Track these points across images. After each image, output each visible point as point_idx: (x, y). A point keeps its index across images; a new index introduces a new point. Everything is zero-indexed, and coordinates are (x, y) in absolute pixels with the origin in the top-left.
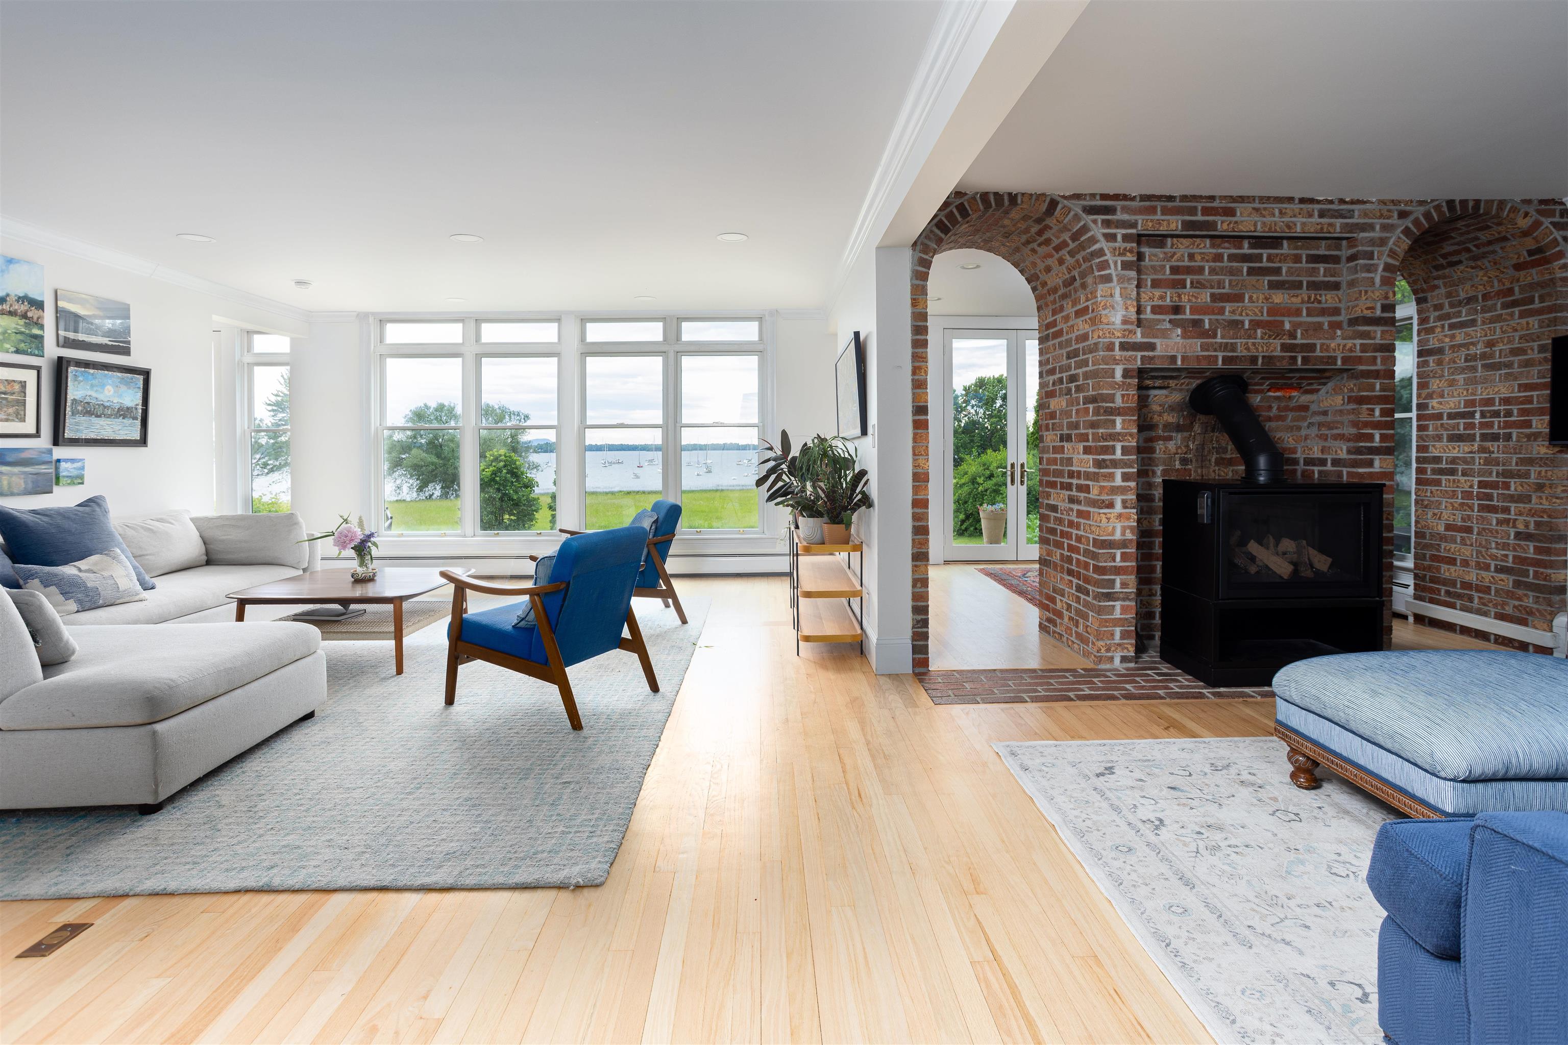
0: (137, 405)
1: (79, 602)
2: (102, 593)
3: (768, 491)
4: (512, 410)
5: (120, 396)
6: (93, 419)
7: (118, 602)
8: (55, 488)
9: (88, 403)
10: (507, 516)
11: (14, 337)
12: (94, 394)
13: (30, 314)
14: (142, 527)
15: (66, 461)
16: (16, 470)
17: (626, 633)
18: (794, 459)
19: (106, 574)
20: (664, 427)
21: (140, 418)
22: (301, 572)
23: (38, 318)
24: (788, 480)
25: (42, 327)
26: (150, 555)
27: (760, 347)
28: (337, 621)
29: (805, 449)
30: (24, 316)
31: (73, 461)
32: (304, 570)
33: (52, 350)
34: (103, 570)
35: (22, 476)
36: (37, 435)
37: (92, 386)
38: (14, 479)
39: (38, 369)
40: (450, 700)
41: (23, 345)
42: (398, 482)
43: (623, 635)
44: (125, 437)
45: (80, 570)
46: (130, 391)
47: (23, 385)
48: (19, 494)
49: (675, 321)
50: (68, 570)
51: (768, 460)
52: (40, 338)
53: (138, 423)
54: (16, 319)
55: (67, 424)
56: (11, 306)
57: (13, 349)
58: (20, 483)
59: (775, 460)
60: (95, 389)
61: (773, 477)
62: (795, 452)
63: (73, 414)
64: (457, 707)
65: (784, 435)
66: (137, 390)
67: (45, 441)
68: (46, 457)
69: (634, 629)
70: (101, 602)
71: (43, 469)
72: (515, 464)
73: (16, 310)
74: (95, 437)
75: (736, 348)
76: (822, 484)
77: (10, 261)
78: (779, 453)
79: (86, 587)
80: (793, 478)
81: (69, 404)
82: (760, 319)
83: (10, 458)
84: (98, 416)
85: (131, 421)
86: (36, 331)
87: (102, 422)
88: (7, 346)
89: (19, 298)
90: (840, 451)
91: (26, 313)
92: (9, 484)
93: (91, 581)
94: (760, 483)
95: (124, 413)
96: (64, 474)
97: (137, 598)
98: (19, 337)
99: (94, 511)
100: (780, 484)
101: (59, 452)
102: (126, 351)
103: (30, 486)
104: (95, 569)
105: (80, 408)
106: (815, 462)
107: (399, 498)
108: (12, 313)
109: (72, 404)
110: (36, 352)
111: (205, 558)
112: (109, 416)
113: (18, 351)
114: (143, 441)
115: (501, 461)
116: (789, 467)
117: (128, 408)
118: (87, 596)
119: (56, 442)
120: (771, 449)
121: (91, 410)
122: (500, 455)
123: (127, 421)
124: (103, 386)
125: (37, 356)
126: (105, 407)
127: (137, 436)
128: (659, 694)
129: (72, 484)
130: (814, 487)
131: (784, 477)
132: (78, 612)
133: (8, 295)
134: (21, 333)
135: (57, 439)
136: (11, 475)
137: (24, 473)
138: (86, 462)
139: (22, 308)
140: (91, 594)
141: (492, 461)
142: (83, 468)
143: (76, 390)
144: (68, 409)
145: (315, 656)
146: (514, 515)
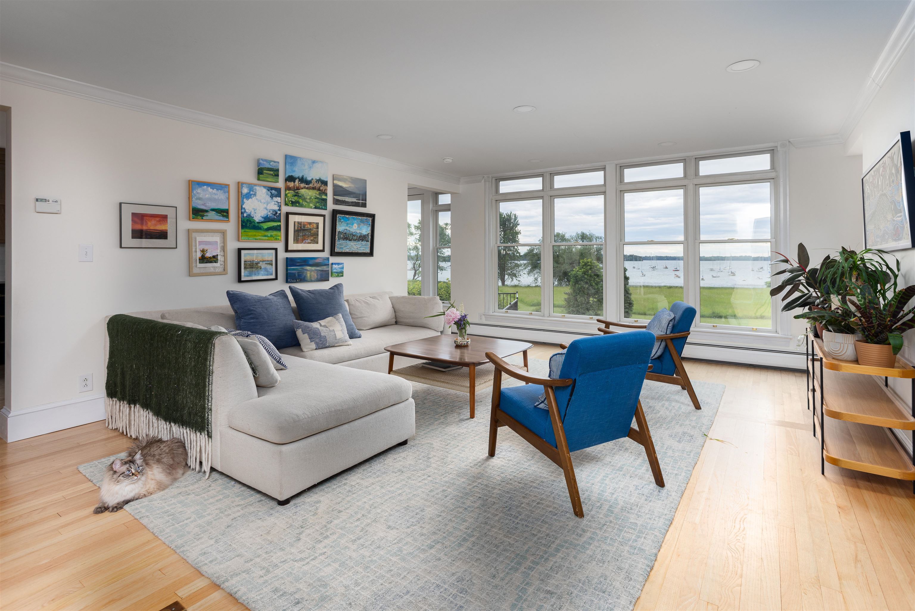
0: (369, 234)
1: (317, 344)
2: (328, 339)
3: (783, 299)
4: (597, 235)
5: (361, 229)
6: (348, 242)
7: (336, 345)
8: (330, 278)
9: (346, 233)
10: (591, 299)
11: (314, 200)
12: (348, 229)
13: (321, 188)
14: (364, 301)
15: (335, 264)
16: (313, 268)
17: (634, 425)
18: (814, 271)
19: (331, 329)
20: (685, 243)
21: (370, 241)
22: (439, 334)
23: (325, 190)
24: (806, 292)
25: (326, 195)
26: (364, 317)
27: (773, 175)
28: (444, 372)
29: (828, 262)
30: (319, 189)
31: (338, 264)
32: (442, 332)
33: (331, 206)
34: (331, 326)
35: (316, 272)
36: (323, 251)
37: (347, 224)
38: (312, 273)
39: (324, 216)
40: (492, 453)
41: (318, 204)
42: (536, 276)
43: (632, 426)
44: (363, 251)
45: (321, 325)
46: (365, 226)
47: (317, 224)
48: (314, 281)
49: (693, 161)
50: (315, 325)
51: (784, 272)
52: (325, 200)
53: (369, 243)
54: (315, 191)
55: (336, 245)
56: (313, 185)
57: (314, 207)
58: (315, 275)
59: (791, 271)
60: (349, 225)
61: (789, 288)
62: (815, 263)
63: (339, 239)
64: (495, 461)
65: (802, 249)
66: (368, 226)
67: (326, 254)
68: (326, 262)
69: (642, 423)
70: (327, 345)
71: (325, 268)
72: (596, 267)
73: (316, 187)
74: (349, 251)
75: (748, 177)
76: (854, 298)
77: (314, 162)
78: (796, 265)
79: (320, 335)
80: (812, 290)
81: (337, 234)
82: (772, 151)
83: (311, 262)
84: (350, 240)
85: (366, 242)
86: (324, 197)
87: (352, 243)
88: (311, 205)
89: (317, 180)
90: (877, 265)
91: (320, 188)
92: (310, 276)
93: (324, 332)
94: (775, 292)
95: (362, 238)
96: (334, 271)
97: (346, 344)
98: (317, 200)
99: (335, 292)
100: (797, 294)
101: (333, 260)
102: (364, 205)
103: (319, 277)
104: (327, 325)
105: (342, 236)
106: (843, 274)
107: (537, 285)
108: (314, 188)
109: (338, 234)
110: (324, 208)
111: (394, 320)
112: (355, 240)
113: (316, 208)
114: (371, 254)
115: (588, 265)
116: (807, 279)
117: (364, 236)
118: (321, 341)
119: (332, 255)
120: (786, 261)
121: (347, 237)
122: (588, 262)
123: (364, 243)
124: (353, 224)
125: (324, 209)
126: (353, 235)
127: (368, 251)
128: (664, 491)
129: (338, 276)
130: (844, 301)
131: (801, 287)
132: (316, 349)
133: (312, 179)
134: (317, 198)
135: (333, 253)
136: (311, 271)
137: (317, 270)
138: (344, 264)
139: (318, 185)
140: (322, 340)
141: (583, 266)
142: (343, 268)
143: (340, 228)
144: (337, 237)
145: (407, 402)
146: (595, 298)
